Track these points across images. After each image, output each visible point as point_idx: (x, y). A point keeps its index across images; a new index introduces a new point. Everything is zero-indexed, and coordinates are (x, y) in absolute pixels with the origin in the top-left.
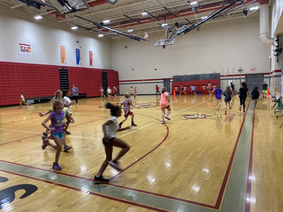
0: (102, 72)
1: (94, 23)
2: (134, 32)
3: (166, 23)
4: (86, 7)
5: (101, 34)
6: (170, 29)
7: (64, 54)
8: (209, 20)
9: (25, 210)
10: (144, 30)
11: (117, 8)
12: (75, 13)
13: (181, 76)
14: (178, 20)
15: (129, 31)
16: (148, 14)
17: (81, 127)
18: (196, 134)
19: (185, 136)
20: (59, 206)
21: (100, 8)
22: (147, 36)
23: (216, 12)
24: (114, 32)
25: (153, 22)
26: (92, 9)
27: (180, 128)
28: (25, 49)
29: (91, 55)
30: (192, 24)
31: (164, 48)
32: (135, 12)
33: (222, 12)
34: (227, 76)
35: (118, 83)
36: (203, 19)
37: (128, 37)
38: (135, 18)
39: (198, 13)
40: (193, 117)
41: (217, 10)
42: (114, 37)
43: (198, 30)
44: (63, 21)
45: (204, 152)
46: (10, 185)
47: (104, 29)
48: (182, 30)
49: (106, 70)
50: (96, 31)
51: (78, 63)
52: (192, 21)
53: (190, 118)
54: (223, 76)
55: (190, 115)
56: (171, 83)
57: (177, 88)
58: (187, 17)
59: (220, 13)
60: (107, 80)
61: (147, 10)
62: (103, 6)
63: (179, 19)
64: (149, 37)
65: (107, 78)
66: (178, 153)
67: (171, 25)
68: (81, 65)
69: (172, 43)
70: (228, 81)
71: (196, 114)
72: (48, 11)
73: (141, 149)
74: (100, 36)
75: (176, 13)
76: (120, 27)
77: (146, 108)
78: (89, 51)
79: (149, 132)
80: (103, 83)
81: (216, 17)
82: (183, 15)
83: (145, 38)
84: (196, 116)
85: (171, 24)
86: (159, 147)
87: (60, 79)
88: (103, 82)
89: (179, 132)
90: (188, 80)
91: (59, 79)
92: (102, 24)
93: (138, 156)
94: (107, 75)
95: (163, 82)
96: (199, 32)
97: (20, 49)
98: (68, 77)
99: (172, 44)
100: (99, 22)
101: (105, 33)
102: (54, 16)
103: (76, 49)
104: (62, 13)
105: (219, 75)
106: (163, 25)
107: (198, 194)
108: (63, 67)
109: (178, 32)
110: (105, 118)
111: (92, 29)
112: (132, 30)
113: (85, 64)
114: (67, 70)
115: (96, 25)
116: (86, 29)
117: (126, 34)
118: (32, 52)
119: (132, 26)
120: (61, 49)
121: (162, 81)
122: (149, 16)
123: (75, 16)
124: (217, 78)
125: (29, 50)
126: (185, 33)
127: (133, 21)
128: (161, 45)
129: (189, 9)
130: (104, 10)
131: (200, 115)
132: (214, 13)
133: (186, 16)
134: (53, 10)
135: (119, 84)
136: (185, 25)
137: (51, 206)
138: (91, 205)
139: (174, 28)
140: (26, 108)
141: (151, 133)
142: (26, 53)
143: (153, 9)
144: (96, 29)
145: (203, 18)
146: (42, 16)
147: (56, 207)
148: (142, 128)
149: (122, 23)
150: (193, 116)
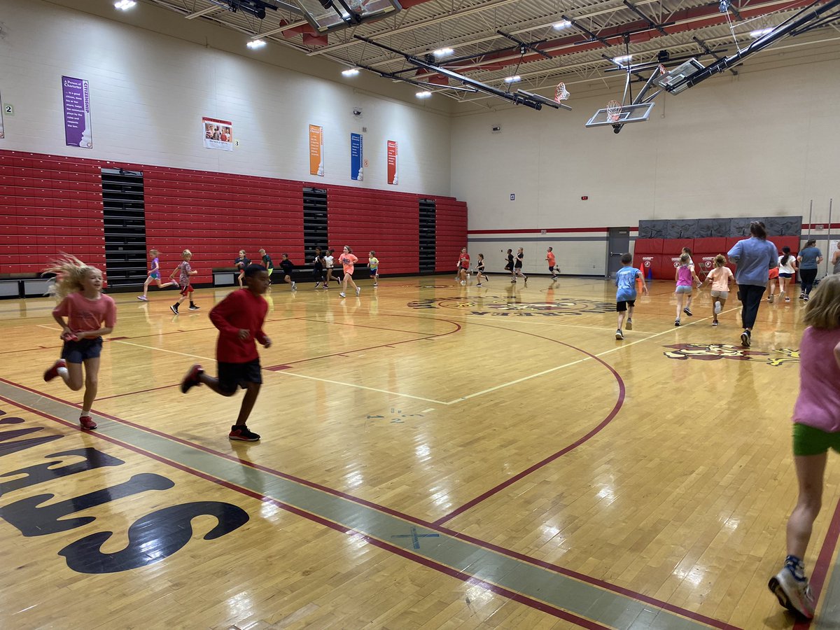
0: (421, 204)
1: (406, 56)
2: (523, 83)
3: (628, 54)
4: (391, 8)
5: (424, 90)
6: (640, 73)
7: (319, 148)
8: (778, 41)
9: (218, 572)
10: (556, 77)
11: (476, 11)
12: (354, 30)
13: (667, 222)
14: (669, 42)
15: (508, 80)
16: (571, 27)
17: (361, 359)
18: (717, 406)
19: (679, 410)
20: (306, 573)
21: (429, 13)
22: (564, 94)
23: (802, 16)
24: (464, 83)
25: (585, 53)
26: (405, 15)
27: (661, 386)
28: (219, 132)
29: (394, 154)
30: (716, 57)
31: (617, 131)
32: (532, 19)
33: (824, 15)
34: (826, 226)
35: (466, 236)
36: (754, 39)
37: (506, 97)
38: (531, 41)
39: (741, 19)
40: (704, 352)
41: (807, 8)
42: (461, 100)
43: (735, 73)
44: (321, 52)
45: (744, 465)
46: (178, 499)
47: (436, 73)
48: (681, 75)
49: (432, 197)
50: (411, 81)
51: (355, 175)
52: (714, 46)
53: (694, 357)
54: (813, 226)
55: (696, 348)
56: (632, 243)
57: (650, 258)
58: (699, 33)
59: (818, 18)
60: (434, 227)
61: (569, 13)
62: (436, 6)
63: (671, 40)
64: (570, 99)
65: (434, 222)
66: (657, 460)
67: (643, 59)
68: (362, 180)
69: (644, 117)
70: (831, 244)
71: (715, 345)
72: (283, 23)
73: (536, 436)
74: (421, 95)
75: (663, 21)
76: (484, 67)
77: (549, 314)
78: (389, 142)
79: (561, 389)
80: (421, 237)
81: (802, 31)
82: (688, 27)
83: (559, 100)
84: (715, 350)
85: (643, 55)
86: (596, 439)
87: (306, 221)
88: (421, 232)
89: (657, 396)
90: (688, 234)
91: (301, 221)
92: (431, 59)
93: (529, 458)
94: (434, 211)
95: (607, 239)
96: (738, 80)
97: (205, 133)
98: (325, 216)
99: (644, 120)
100: (420, 53)
101: (436, 88)
102: (299, 37)
103: (352, 134)
104: (322, 29)
105: (797, 222)
106: (617, 60)
107: (728, 598)
108: (314, 186)
109: (667, 80)
110: (426, 338)
111: (399, 75)
112: (517, 78)
113: (375, 179)
114: (324, 196)
115: (412, 62)
116: (384, 74)
117: (501, 89)
118: (235, 140)
119: (520, 65)
120: (311, 134)
121: (604, 234)
122: (575, 33)
123: (355, 36)
124: (790, 231)
125: (228, 135)
126: (690, 85)
127: (525, 50)
128: (608, 121)
129: (709, 5)
130: (438, 16)
131: (727, 349)
132: (797, 19)
133: (699, 30)
134: (296, 21)
135: (468, 240)
136: (693, 59)
137: (285, 572)
138: (395, 584)
139: (655, 68)
140: (212, 295)
141: (565, 392)
142: (219, 143)
143: (589, 10)
144: (412, 75)
145: (754, 34)
146: (265, 39)
147: (299, 574)
148: (538, 377)
149: (490, 56)
150: (705, 349)
